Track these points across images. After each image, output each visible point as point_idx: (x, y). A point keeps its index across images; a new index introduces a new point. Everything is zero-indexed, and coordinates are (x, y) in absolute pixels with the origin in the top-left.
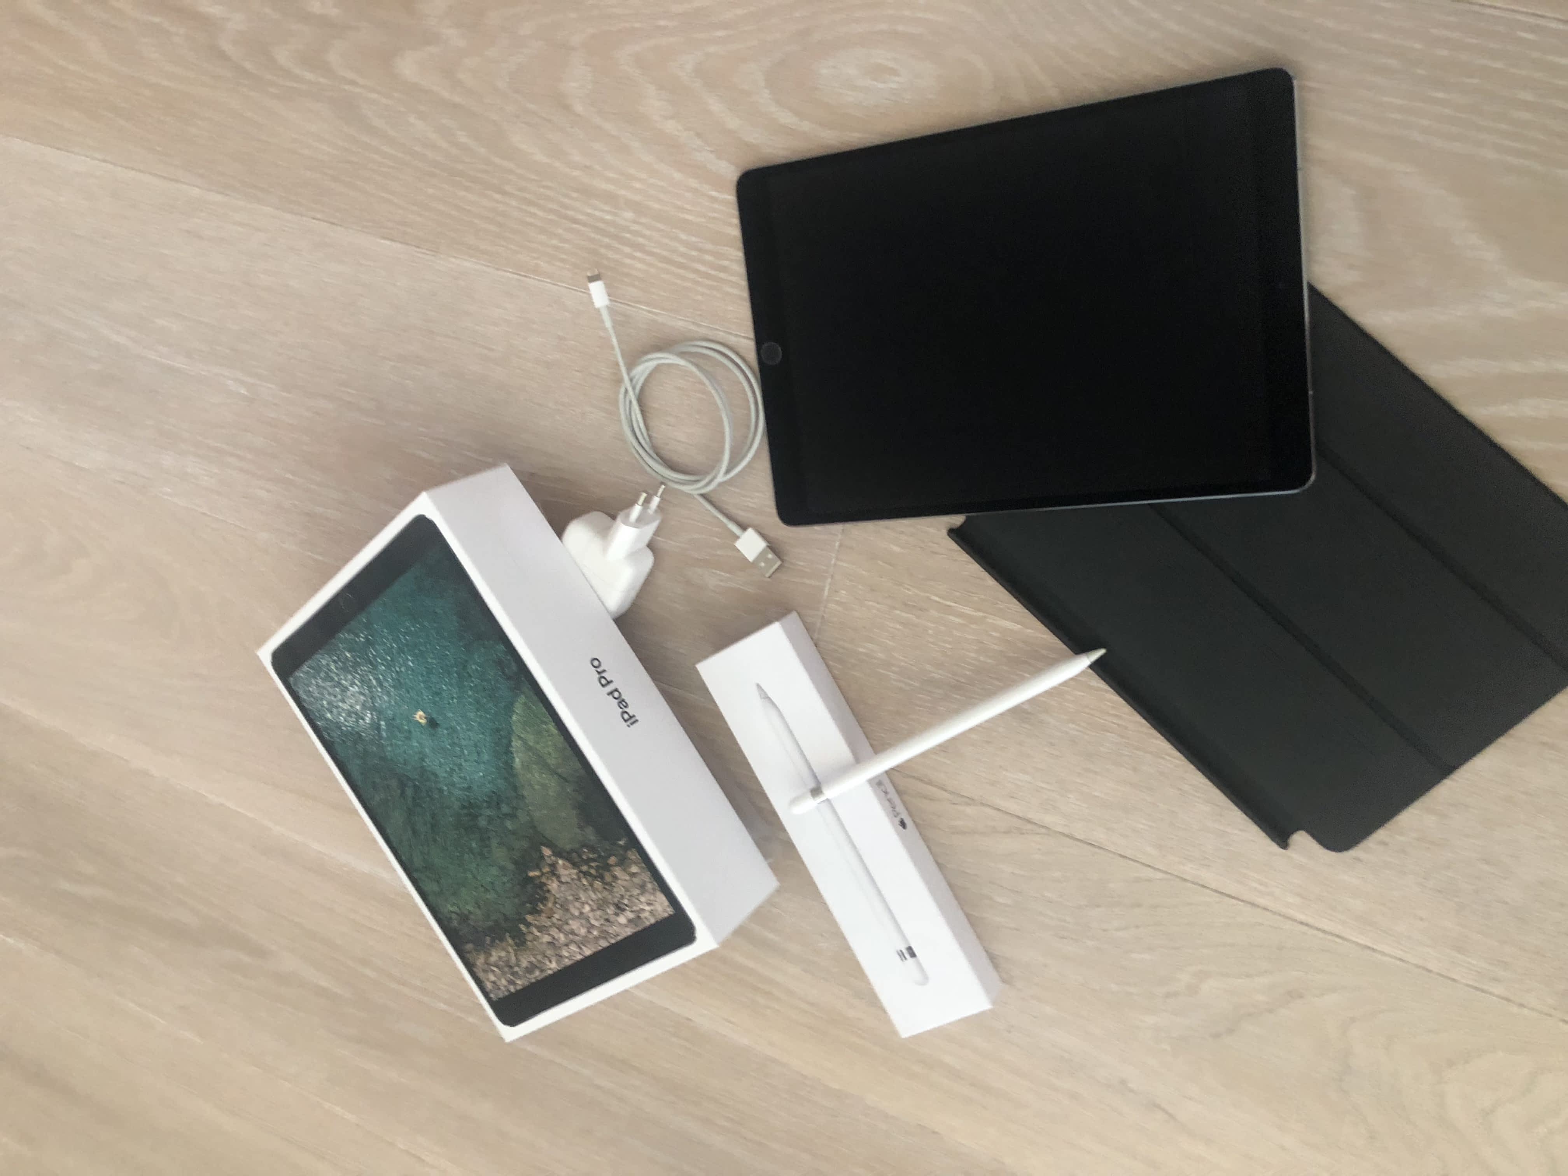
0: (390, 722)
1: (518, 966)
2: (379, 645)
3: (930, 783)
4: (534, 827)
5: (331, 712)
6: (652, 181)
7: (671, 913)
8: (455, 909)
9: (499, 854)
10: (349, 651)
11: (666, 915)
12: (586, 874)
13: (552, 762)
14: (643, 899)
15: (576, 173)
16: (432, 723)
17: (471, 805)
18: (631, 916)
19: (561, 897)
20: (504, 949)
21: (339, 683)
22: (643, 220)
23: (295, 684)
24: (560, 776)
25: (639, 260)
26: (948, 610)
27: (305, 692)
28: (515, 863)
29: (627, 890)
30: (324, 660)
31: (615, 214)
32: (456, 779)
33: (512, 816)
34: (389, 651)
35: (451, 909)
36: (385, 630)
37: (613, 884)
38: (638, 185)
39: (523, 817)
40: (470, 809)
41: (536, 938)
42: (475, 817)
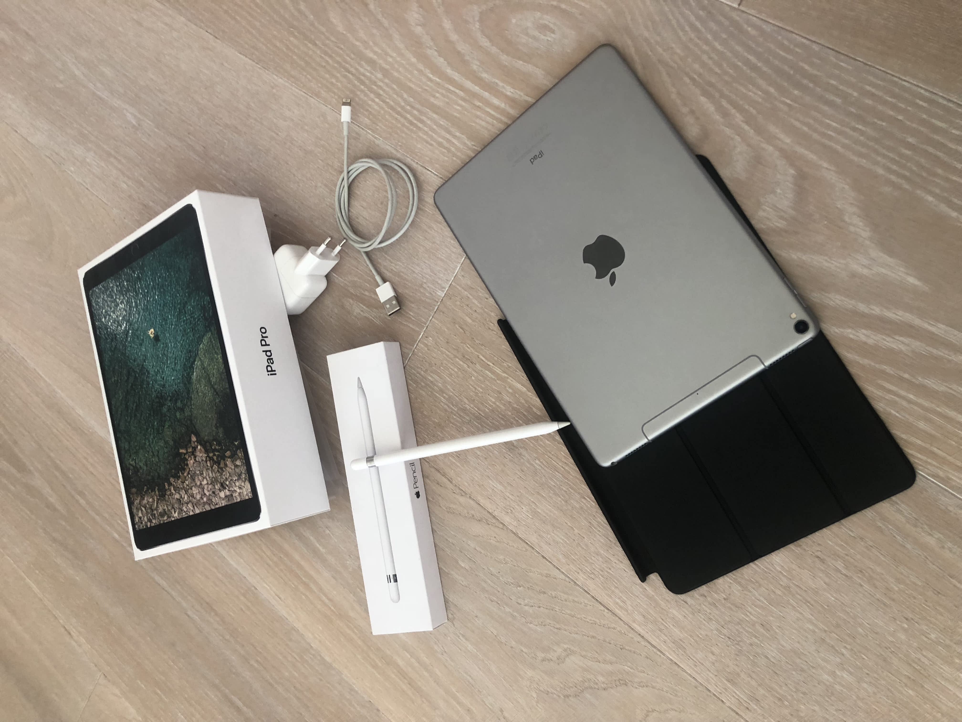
0: (135, 331)
1: (156, 509)
2: (144, 281)
3: (444, 475)
4: (191, 421)
5: (105, 318)
6: (398, 59)
7: (250, 497)
8: (133, 463)
9: (168, 433)
10: (127, 282)
11: (247, 498)
12: (211, 459)
13: (213, 380)
14: (237, 484)
15: (358, 43)
16: (157, 338)
17: (162, 397)
18: (228, 493)
19: (192, 470)
20: (152, 497)
21: (115, 300)
22: (387, 81)
23: (92, 295)
24: (215, 390)
25: (377, 104)
26: (487, 367)
27: (95, 301)
28: (174, 441)
29: (230, 476)
30: (111, 283)
31: (371, 73)
32: (159, 378)
33: (182, 410)
34: (147, 287)
35: (131, 463)
36: (150, 273)
37: (224, 469)
38: (390, 60)
39: (187, 413)
40: (161, 398)
41: (171, 494)
42: (162, 405)
